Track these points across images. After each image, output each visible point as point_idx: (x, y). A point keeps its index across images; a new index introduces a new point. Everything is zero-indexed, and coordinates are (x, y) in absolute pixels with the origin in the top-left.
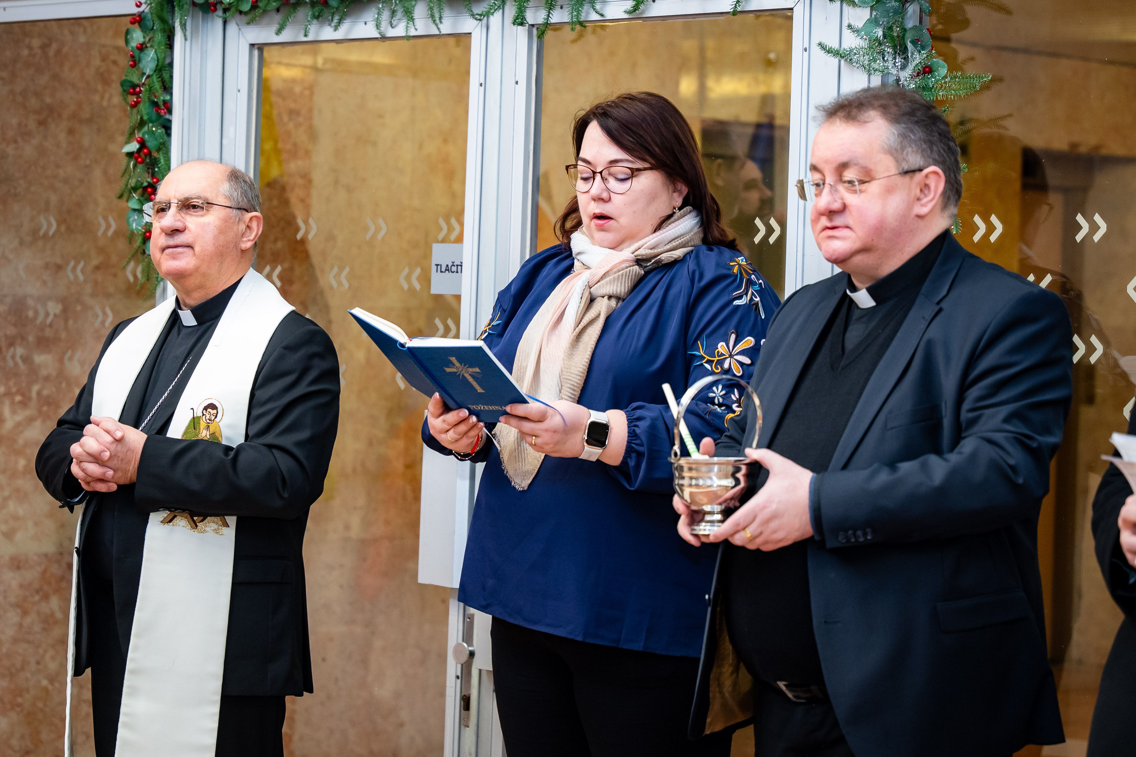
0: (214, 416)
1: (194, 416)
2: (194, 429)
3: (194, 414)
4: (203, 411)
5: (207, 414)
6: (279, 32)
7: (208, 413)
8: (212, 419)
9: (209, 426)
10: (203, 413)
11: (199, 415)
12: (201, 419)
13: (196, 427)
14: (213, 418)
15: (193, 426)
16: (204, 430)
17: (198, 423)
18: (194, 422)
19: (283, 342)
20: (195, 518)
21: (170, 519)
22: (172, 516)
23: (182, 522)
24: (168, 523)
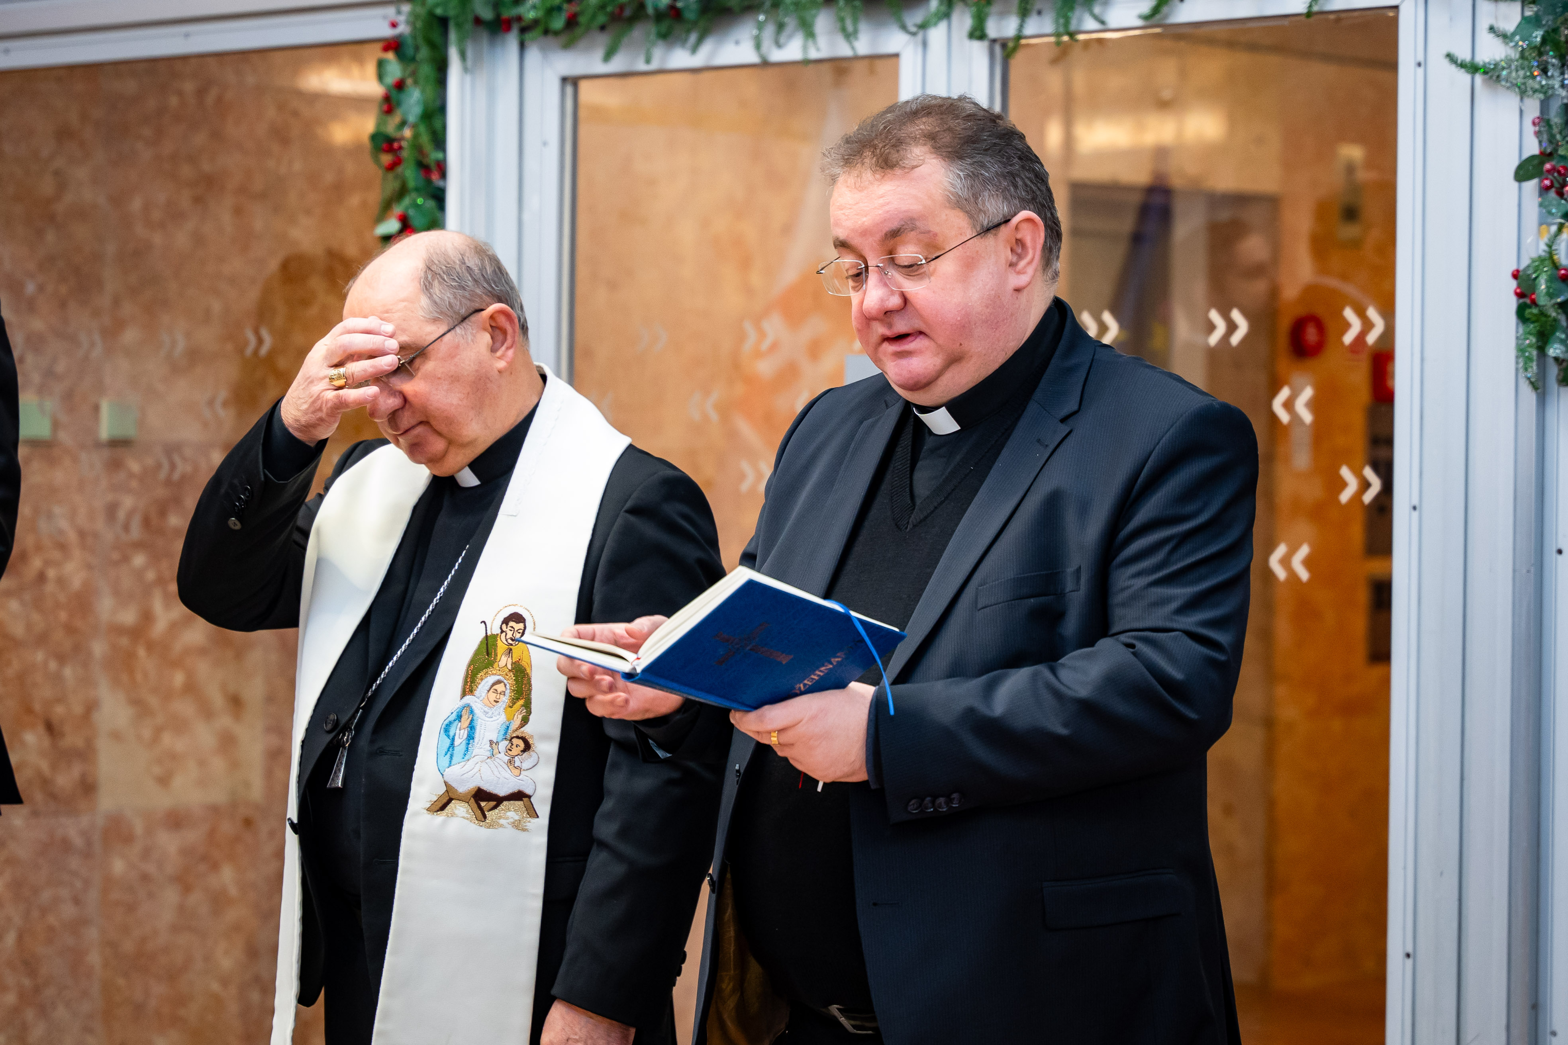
0: (519, 633)
1: (486, 633)
2: (488, 654)
3: (486, 630)
4: (501, 626)
5: (508, 630)
7: (511, 628)
9: (511, 650)
10: (501, 628)
11: (495, 633)
12: (499, 638)
13: (490, 651)
15: (484, 650)
16: (503, 656)
17: (493, 645)
18: (487, 644)
19: (626, 501)
20: (483, 804)
21: (442, 805)
22: (445, 801)
23: (461, 810)
24: (438, 811)
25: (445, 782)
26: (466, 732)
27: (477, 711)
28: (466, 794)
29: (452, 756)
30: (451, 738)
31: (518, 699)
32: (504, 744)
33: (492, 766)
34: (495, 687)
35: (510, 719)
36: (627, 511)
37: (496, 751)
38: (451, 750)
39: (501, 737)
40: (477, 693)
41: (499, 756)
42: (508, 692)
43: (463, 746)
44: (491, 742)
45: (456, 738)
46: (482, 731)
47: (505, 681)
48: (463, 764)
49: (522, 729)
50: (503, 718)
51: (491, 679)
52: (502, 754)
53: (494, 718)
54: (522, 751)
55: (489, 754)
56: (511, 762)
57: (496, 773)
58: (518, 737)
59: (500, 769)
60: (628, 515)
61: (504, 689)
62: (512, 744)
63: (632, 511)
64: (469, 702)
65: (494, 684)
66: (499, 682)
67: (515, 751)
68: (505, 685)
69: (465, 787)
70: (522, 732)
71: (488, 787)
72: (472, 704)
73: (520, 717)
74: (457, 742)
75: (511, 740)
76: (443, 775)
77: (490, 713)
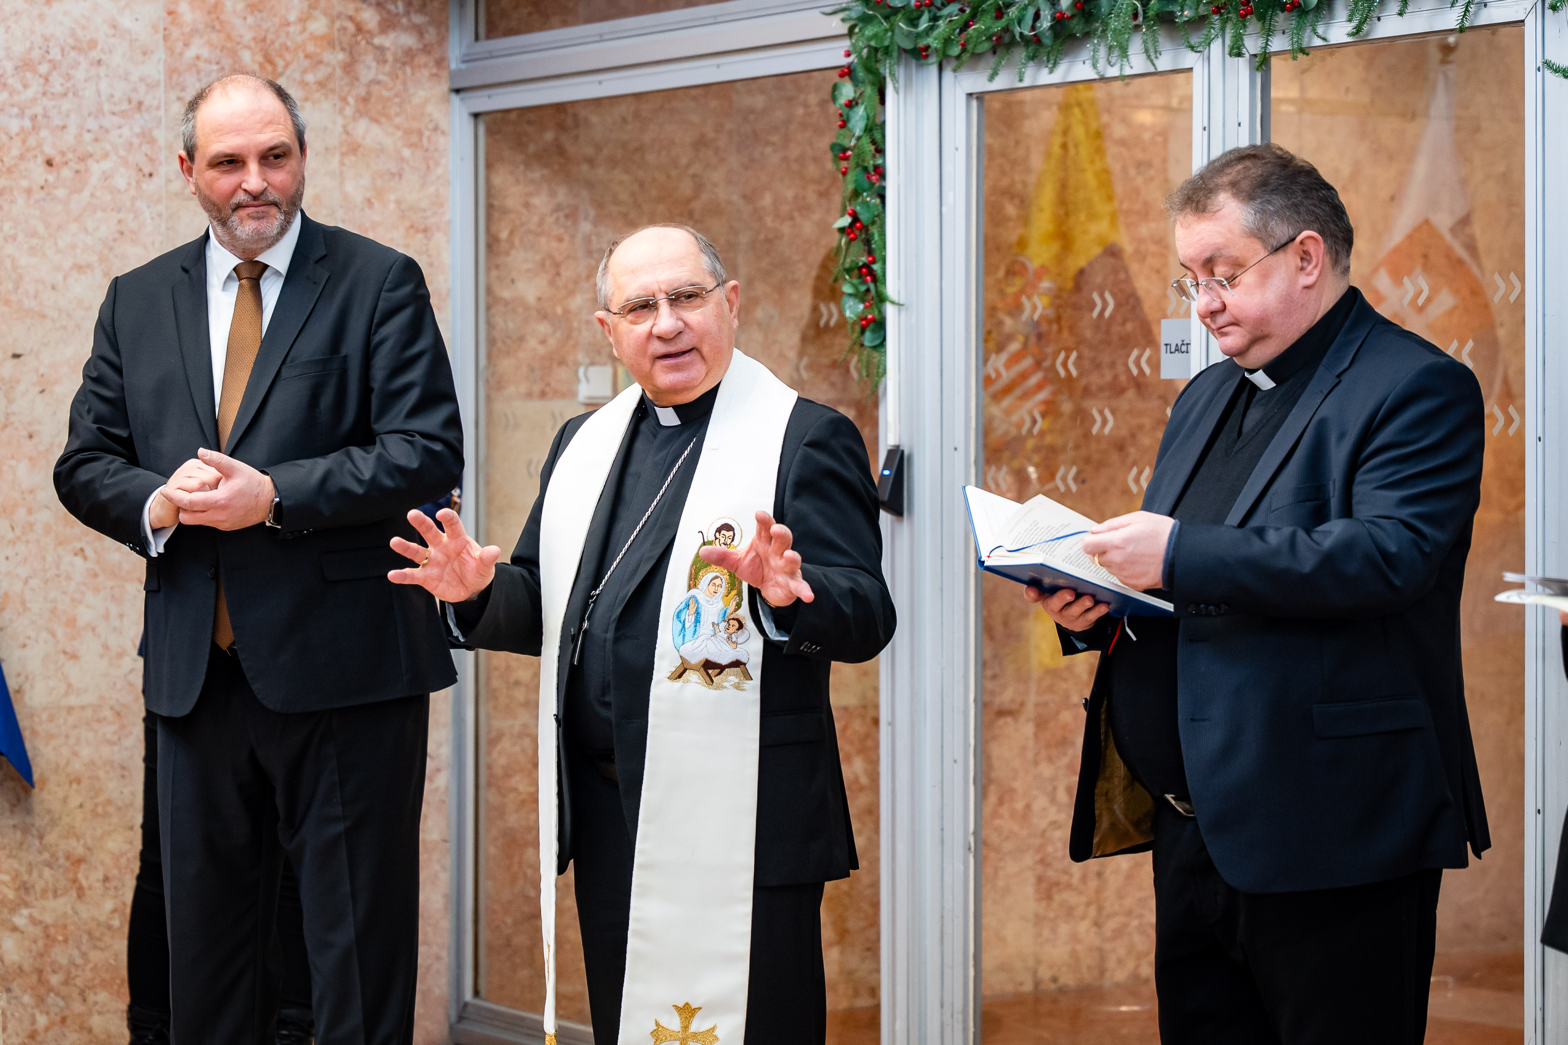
0: (730, 539)
5: (720, 537)
6: (991, 78)
7: (723, 536)
8: (728, 543)
10: (715, 536)
14: (729, 541)
19: (804, 438)
20: (710, 671)
21: (680, 674)
22: (681, 670)
23: (694, 677)
24: (676, 679)
25: (681, 657)
26: (694, 617)
27: (700, 601)
28: (697, 665)
29: (684, 636)
30: (682, 621)
31: (732, 590)
32: (723, 625)
33: (715, 642)
34: (713, 581)
35: (727, 605)
36: (806, 445)
37: (717, 631)
38: (683, 631)
39: (721, 619)
40: (699, 587)
41: (720, 634)
42: (724, 585)
43: (692, 629)
44: (713, 624)
45: (686, 622)
46: (706, 616)
47: (721, 576)
48: (693, 641)
49: (737, 612)
50: (721, 605)
51: (711, 575)
52: (722, 633)
53: (715, 605)
54: (737, 630)
55: (712, 633)
56: (729, 638)
57: (719, 647)
58: (733, 619)
59: (722, 644)
60: (805, 447)
61: (720, 583)
62: (729, 625)
63: (810, 444)
64: (694, 594)
65: (712, 580)
66: (716, 577)
67: (732, 630)
68: (722, 580)
69: (696, 659)
70: (737, 615)
71: (714, 659)
72: (696, 595)
73: (734, 603)
74: (687, 626)
75: (728, 622)
76: (678, 651)
77: (711, 602)
